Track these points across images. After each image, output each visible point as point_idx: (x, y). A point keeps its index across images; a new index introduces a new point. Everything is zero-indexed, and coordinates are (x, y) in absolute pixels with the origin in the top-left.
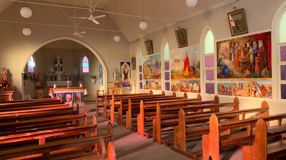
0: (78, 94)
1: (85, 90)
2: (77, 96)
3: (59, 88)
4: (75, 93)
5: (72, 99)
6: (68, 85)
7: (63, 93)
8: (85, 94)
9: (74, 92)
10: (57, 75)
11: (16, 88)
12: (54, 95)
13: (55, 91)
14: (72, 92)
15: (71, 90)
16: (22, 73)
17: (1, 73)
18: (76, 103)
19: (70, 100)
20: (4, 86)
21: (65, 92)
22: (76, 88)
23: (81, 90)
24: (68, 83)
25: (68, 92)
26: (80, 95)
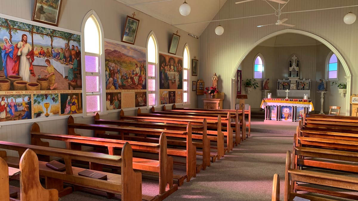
0: (301, 109)
1: (310, 104)
2: (299, 112)
3: (273, 99)
4: (296, 108)
5: (291, 115)
6: (287, 95)
7: (278, 105)
8: (310, 110)
9: (295, 105)
10: (291, 82)
11: (225, 95)
12: (268, 107)
13: (268, 103)
14: (291, 105)
15: (289, 103)
16: (232, 80)
17: (212, 79)
18: (296, 121)
19: (288, 116)
20: (212, 93)
21: (282, 105)
22: (297, 101)
23: (305, 104)
24: (286, 92)
25: (285, 104)
26: (303, 110)
